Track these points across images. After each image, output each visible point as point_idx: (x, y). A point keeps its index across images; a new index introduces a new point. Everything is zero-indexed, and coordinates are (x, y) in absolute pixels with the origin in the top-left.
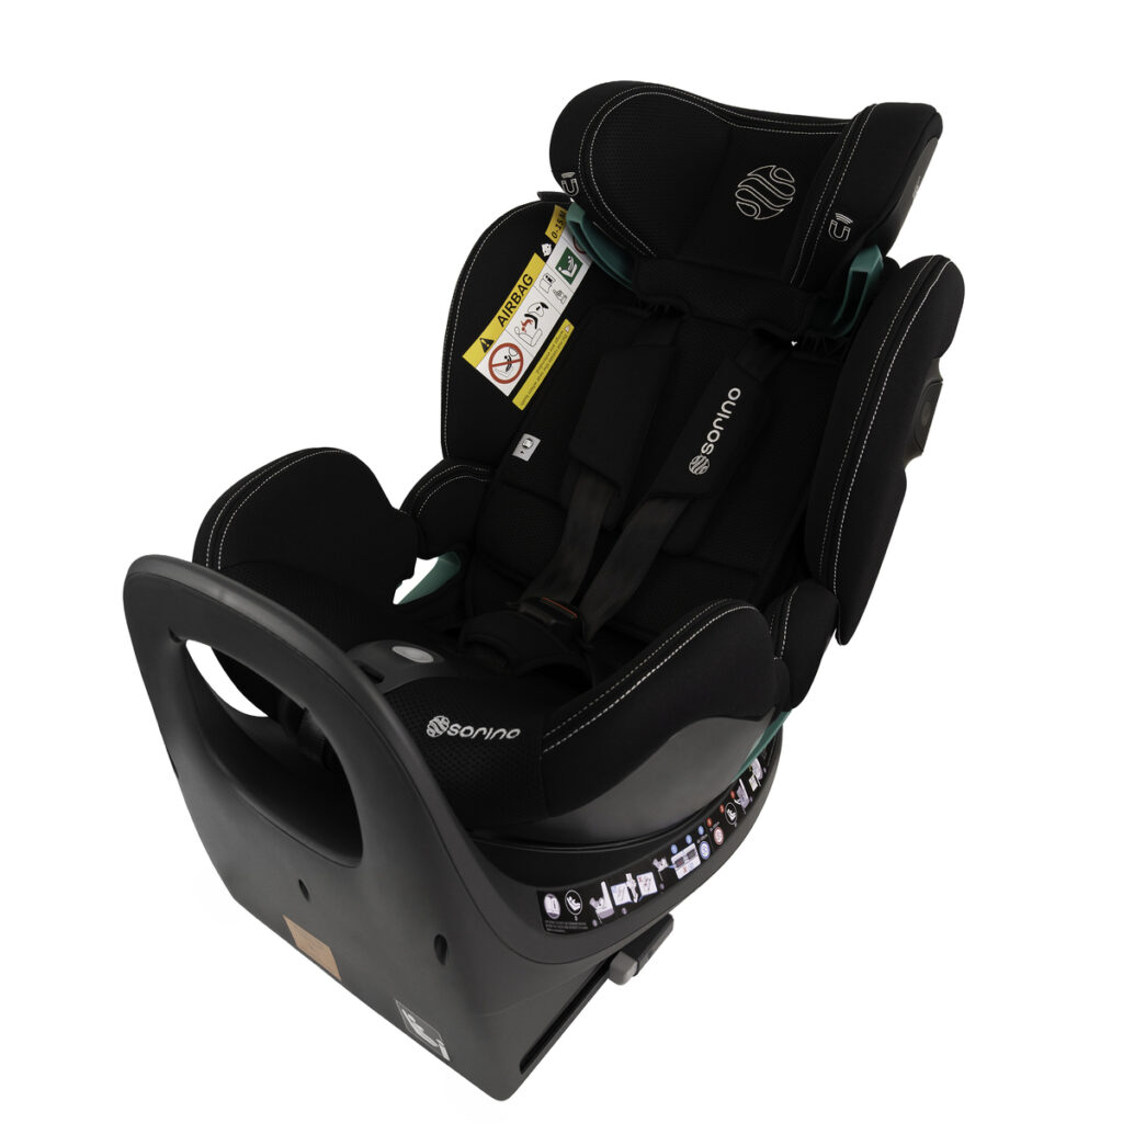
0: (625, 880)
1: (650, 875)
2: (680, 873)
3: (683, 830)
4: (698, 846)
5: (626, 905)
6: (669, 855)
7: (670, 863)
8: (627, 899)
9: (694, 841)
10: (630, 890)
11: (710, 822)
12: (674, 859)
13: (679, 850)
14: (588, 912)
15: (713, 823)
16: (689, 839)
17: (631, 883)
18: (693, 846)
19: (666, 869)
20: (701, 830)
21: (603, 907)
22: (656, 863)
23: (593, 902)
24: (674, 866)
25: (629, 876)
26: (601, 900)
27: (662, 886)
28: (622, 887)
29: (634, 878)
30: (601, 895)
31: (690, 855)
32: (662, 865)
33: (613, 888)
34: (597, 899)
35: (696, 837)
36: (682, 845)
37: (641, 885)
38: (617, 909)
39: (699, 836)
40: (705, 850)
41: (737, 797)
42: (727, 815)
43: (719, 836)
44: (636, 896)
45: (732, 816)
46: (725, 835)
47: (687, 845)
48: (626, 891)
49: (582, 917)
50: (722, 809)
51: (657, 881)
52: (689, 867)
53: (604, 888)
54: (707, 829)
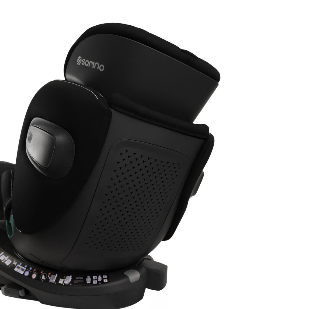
0: (6, 257)
1: (11, 262)
2: (16, 269)
3: (27, 263)
4: (26, 271)
6: (18, 264)
7: (17, 265)
9: (26, 268)
11: (35, 270)
12: (18, 265)
13: (21, 265)
16: (26, 266)
17: (6, 258)
18: (25, 269)
19: (14, 265)
20: (31, 269)
22: (14, 261)
24: (17, 267)
25: (8, 257)
27: (10, 266)
28: (5, 257)
29: (8, 258)
31: (22, 270)
32: (15, 263)
33: (3, 255)
35: (28, 268)
36: (23, 265)
37: (7, 261)
39: (29, 269)
40: (27, 274)
41: (50, 276)
42: (42, 275)
43: (34, 276)
44: (4, 261)
45: (43, 278)
46: (36, 279)
47: (24, 267)
48: (4, 258)
50: (42, 272)
51: (10, 264)
52: (19, 271)
53: (3, 253)
54: (33, 270)
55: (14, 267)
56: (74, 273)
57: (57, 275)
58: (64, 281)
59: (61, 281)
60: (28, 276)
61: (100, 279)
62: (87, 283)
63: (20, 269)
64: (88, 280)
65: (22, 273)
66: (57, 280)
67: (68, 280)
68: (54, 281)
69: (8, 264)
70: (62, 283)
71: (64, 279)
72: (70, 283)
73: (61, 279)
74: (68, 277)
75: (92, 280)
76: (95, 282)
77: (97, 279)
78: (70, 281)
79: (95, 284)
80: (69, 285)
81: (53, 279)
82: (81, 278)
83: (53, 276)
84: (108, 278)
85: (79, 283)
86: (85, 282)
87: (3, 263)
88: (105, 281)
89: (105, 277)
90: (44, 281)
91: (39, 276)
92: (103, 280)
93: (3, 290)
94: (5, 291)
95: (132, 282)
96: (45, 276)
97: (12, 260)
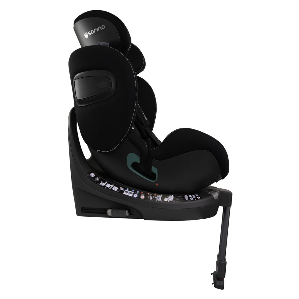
1: (118, 188)
2: (125, 193)
3: (133, 188)
4: (134, 194)
5: (107, 188)
7: (124, 190)
8: (109, 187)
10: (111, 186)
11: (142, 193)
14: (99, 182)
15: (143, 194)
17: (112, 186)
18: (133, 192)
19: (122, 190)
20: (138, 192)
21: (103, 184)
22: (121, 188)
23: (102, 182)
24: (124, 191)
26: (104, 183)
27: (118, 191)
29: (114, 186)
30: (105, 183)
32: (122, 189)
33: (108, 184)
34: (103, 182)
36: (130, 190)
37: (114, 188)
38: (105, 186)
39: (136, 192)
40: (136, 196)
41: (156, 196)
42: (149, 196)
43: (143, 197)
44: (111, 188)
45: (151, 198)
46: (145, 199)
47: (132, 191)
48: (110, 186)
49: (97, 181)
50: (149, 194)
51: (118, 190)
52: (128, 194)
53: (107, 182)
54: (140, 193)
55: (122, 192)
56: (175, 194)
57: (161, 195)
58: (168, 199)
59: (166, 199)
60: (137, 197)
61: (194, 197)
62: (186, 199)
63: (129, 193)
64: (186, 198)
65: (131, 195)
66: (163, 199)
67: (171, 198)
68: (161, 199)
69: (116, 190)
70: (167, 201)
71: (168, 198)
72: (173, 200)
73: (165, 198)
74: (170, 196)
75: (189, 198)
76: (192, 199)
77: (192, 197)
78: (173, 199)
79: (192, 200)
80: (172, 201)
81: (159, 198)
82: (181, 196)
83: (158, 196)
84: (199, 196)
85: (180, 200)
86: (185, 199)
87: (111, 190)
88: (198, 198)
89: (197, 195)
90: (152, 200)
91: (147, 197)
92: (196, 197)
93: (109, 212)
94: (112, 213)
95: (215, 199)
96: (152, 197)
97: (119, 187)
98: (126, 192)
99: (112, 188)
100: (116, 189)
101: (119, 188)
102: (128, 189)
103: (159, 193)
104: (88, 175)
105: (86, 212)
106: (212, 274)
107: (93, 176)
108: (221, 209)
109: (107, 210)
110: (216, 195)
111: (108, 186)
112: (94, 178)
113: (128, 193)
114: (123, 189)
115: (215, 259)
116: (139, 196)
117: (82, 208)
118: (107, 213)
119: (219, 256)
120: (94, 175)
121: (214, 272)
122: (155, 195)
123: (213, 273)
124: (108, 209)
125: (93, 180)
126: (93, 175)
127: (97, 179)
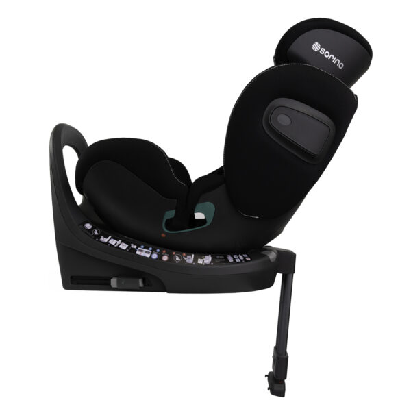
0: (118, 240)
1: (127, 246)
2: (138, 253)
3: (151, 245)
4: (152, 253)
5: (111, 245)
6: (139, 246)
7: (137, 248)
8: (113, 244)
10: (116, 243)
12: (139, 248)
13: (144, 248)
14: (99, 237)
15: (165, 253)
16: (151, 249)
17: (119, 242)
18: (151, 251)
19: (134, 249)
20: (158, 251)
23: (102, 237)
24: (138, 250)
25: (120, 241)
27: (128, 250)
28: (115, 241)
30: (107, 237)
31: (148, 253)
32: (133, 246)
33: (112, 239)
34: (104, 237)
35: (154, 251)
36: (146, 248)
37: (121, 245)
38: (107, 243)
39: (156, 251)
40: (155, 256)
41: (186, 257)
42: (175, 257)
43: (165, 258)
44: (117, 245)
45: (177, 259)
46: (169, 260)
47: (148, 250)
49: (95, 236)
50: (174, 253)
51: (128, 248)
52: (143, 254)
53: (110, 237)
54: (161, 252)
55: (134, 251)
56: (214, 253)
57: (193, 255)
58: (203, 261)
59: (200, 261)
60: (157, 259)
61: (241, 258)
62: (230, 261)
64: (230, 259)
65: (148, 256)
66: (195, 260)
67: (208, 259)
68: (192, 261)
69: (124, 248)
70: (202, 263)
71: (202, 258)
72: (211, 262)
73: (199, 259)
74: (206, 256)
75: (234, 259)
76: (238, 260)
77: (239, 258)
78: (210, 260)
79: (239, 263)
80: (210, 264)
81: (190, 259)
82: (222, 257)
83: (188, 256)
84: (249, 256)
85: (221, 262)
86: (227, 261)
87: (118, 248)
88: (247, 259)
89: (245, 256)
90: (179, 262)
91: (171, 258)
92: (245, 258)
93: (114, 282)
94: (118, 283)
95: (272, 261)
96: (180, 258)
97: (129, 244)
98: (140, 250)
99: (119, 245)
100: (124, 246)
101: (130, 246)
102: (142, 247)
103: (189, 252)
104: (81, 226)
105: (77, 284)
106: (266, 376)
107: (89, 228)
108: (279, 277)
109: (110, 280)
110: (272, 256)
111: (113, 242)
112: (91, 231)
113: (143, 252)
114: (135, 247)
115: (271, 352)
116: (160, 256)
117: (72, 278)
118: (109, 284)
119: (276, 348)
120: (91, 227)
121: (270, 373)
122: (184, 254)
123: (267, 374)
124: (112, 278)
125: (89, 234)
126: (88, 226)
127: (96, 232)
